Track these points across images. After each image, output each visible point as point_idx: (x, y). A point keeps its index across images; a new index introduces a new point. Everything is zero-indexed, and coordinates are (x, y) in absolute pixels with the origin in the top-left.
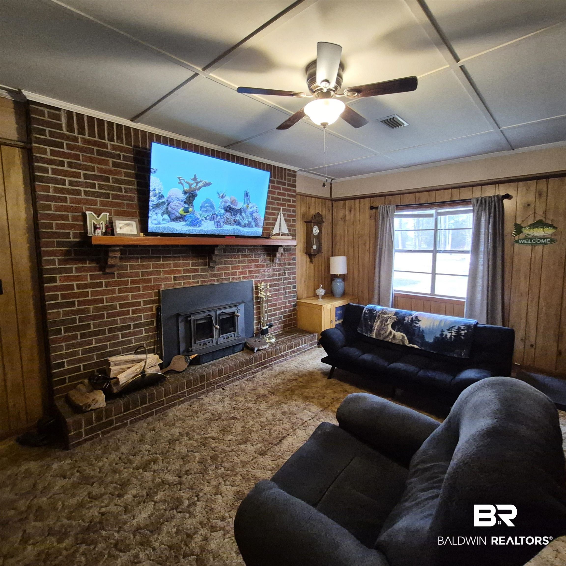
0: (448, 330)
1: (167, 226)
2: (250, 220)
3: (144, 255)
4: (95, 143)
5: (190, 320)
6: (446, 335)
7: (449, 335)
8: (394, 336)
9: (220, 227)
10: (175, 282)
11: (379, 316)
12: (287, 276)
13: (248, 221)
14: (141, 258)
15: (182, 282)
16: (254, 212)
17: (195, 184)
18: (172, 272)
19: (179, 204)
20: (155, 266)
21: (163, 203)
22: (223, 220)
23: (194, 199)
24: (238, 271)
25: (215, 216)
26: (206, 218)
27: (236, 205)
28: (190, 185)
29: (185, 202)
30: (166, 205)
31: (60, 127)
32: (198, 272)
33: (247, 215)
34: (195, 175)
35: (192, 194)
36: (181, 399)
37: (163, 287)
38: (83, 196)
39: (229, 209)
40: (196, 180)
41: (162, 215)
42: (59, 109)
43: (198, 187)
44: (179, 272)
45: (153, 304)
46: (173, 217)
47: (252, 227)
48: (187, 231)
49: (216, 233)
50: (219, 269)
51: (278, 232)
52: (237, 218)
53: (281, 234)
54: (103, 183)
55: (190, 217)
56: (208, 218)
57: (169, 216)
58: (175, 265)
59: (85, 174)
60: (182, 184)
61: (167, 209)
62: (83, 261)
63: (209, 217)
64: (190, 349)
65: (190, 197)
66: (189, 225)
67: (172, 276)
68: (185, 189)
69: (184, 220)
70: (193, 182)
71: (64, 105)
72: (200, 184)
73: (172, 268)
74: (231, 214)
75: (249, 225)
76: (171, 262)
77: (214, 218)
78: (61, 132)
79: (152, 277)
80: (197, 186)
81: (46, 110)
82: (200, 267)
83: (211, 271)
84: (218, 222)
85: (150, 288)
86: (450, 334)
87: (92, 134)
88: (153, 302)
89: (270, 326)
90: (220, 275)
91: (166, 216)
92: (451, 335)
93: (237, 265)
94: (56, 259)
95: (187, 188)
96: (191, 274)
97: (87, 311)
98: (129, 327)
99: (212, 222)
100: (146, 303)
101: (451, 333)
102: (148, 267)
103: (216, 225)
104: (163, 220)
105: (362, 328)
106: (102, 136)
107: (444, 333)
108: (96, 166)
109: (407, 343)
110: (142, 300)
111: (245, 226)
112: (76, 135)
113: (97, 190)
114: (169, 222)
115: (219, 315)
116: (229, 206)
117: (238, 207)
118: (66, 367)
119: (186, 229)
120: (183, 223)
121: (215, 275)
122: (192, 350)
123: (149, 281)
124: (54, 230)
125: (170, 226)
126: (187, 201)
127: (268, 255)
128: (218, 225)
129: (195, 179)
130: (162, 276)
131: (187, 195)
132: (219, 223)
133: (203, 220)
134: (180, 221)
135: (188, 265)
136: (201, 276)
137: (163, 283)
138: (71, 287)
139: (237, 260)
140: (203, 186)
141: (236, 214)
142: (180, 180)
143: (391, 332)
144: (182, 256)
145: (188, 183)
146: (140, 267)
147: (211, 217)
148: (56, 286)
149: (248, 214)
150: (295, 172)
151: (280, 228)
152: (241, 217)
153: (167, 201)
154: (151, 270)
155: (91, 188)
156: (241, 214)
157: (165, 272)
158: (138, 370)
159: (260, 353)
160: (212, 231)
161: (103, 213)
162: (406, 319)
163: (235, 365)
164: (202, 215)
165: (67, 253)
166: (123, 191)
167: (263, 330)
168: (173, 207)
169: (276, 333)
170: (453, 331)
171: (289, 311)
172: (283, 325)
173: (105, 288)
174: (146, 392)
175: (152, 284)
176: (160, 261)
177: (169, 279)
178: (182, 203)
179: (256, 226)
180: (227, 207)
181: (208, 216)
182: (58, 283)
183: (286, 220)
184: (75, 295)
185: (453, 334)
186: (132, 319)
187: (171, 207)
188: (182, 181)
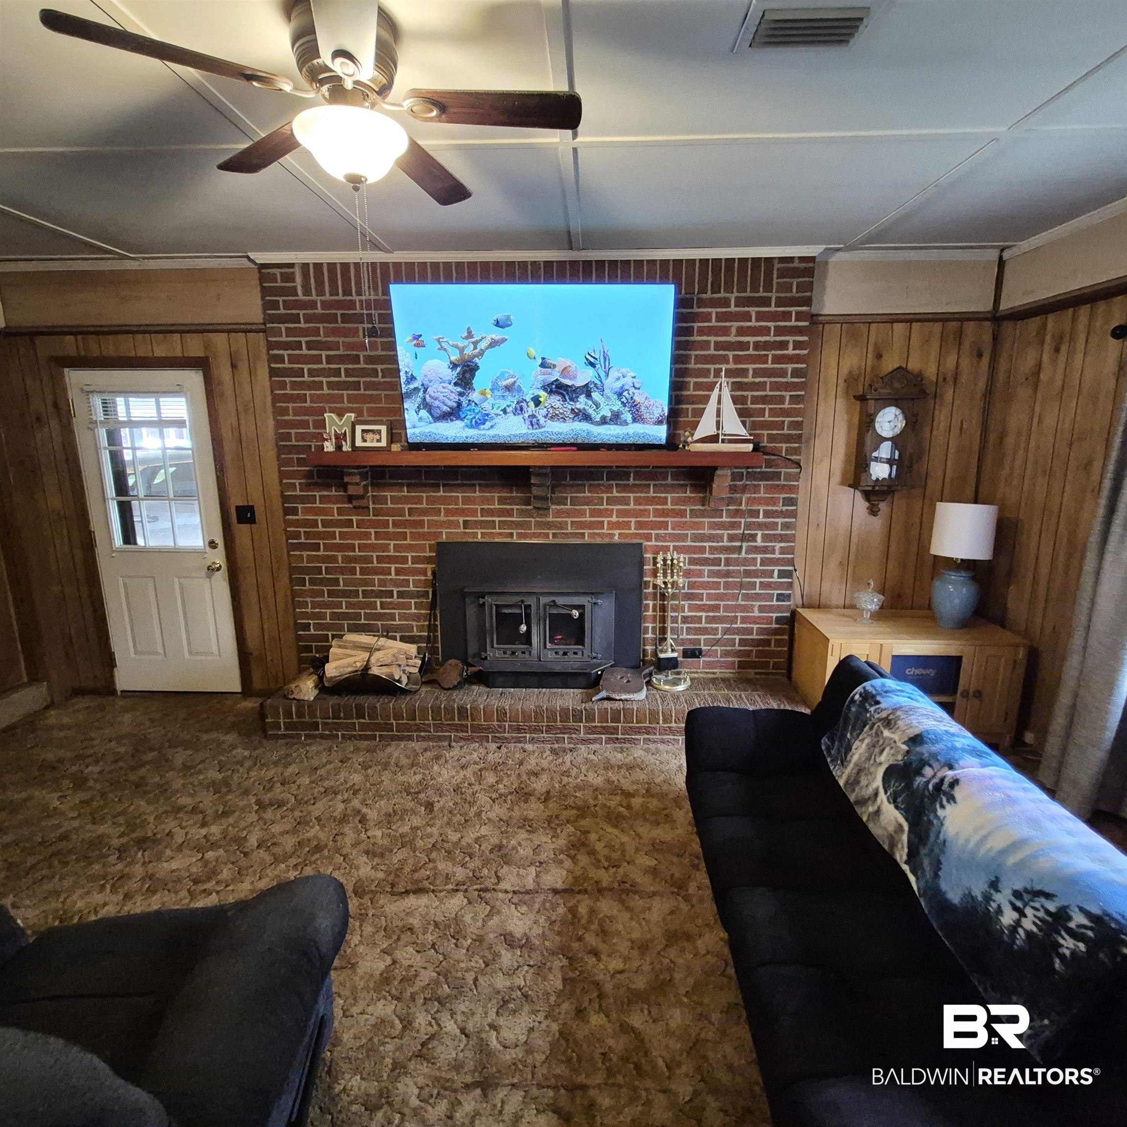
0: (1017, 894)
1: (427, 431)
2: (617, 406)
3: (413, 481)
4: (338, 305)
5: (484, 603)
6: (999, 910)
7: (1008, 917)
8: (878, 812)
9: (540, 428)
10: (467, 531)
11: (874, 724)
12: (759, 542)
13: (612, 411)
14: (408, 485)
15: (479, 531)
16: (626, 387)
17: (472, 347)
18: (462, 512)
19: (444, 388)
20: (430, 500)
21: (416, 389)
22: (544, 412)
23: (473, 376)
24: (606, 520)
25: (524, 404)
26: (505, 411)
27: (575, 378)
28: (462, 350)
29: (456, 384)
30: (421, 394)
31: (293, 292)
32: (511, 515)
33: (608, 397)
34: (469, 329)
35: (468, 366)
36: (423, 734)
37: (444, 537)
38: (326, 391)
39: (557, 388)
40: (472, 337)
41: (417, 412)
42: (291, 266)
43: (477, 351)
44: (474, 512)
45: (428, 563)
46: (437, 413)
47: (625, 423)
48: (467, 437)
49: (530, 440)
50: (559, 513)
51: (712, 431)
52: (579, 406)
53: (721, 437)
54: (351, 366)
55: (470, 410)
56: (508, 410)
57: (430, 412)
58: (466, 501)
59: (328, 357)
60: (445, 350)
61: (424, 399)
62: (328, 487)
63: (511, 409)
64: (483, 655)
65: (464, 373)
66: (472, 427)
67: (461, 520)
68: (453, 358)
69: (459, 418)
70: (466, 342)
71: (294, 257)
72: (482, 345)
73: (460, 506)
74: (564, 396)
75: (616, 418)
76: (460, 495)
77: (522, 409)
78: (296, 298)
79: (426, 518)
80: (475, 348)
81: (277, 271)
82: (515, 507)
83: (541, 516)
84: (533, 416)
85: (422, 536)
86: (1015, 915)
87: (334, 292)
88: (428, 560)
89: (692, 653)
90: (562, 526)
91: (424, 413)
92: (1018, 923)
93: (605, 506)
94: (297, 482)
95: (455, 356)
96: (497, 519)
97: (334, 559)
98: (390, 594)
99: (519, 418)
100: (416, 560)
101: (1022, 914)
102: (419, 500)
103: (528, 422)
104: (421, 419)
105: (833, 741)
106: (347, 292)
107: (997, 897)
108: (341, 340)
109: (901, 855)
110: (409, 555)
111: (604, 421)
112: (314, 297)
113: (343, 378)
114: (430, 423)
115: (545, 605)
116: (557, 380)
117: (579, 383)
118: (312, 632)
119: (464, 435)
120: (458, 424)
121: (549, 525)
122: (486, 658)
123: (421, 524)
124: (294, 443)
125: (434, 431)
126: (460, 382)
127: (696, 488)
128: (533, 422)
129: (470, 335)
130: (442, 518)
131: (459, 369)
132: (534, 420)
133: (497, 415)
134: (452, 420)
135: (490, 501)
136: (518, 525)
137: (444, 531)
138: (314, 524)
139: (605, 496)
140: (487, 348)
141: (577, 397)
142: (439, 342)
143: (876, 794)
144: (480, 485)
145: (456, 347)
146: (406, 500)
147: (516, 409)
148: (297, 520)
149: (610, 394)
150: (812, 259)
151: (718, 423)
152: (590, 403)
153: (423, 385)
154: (425, 506)
155: (334, 376)
156: (589, 396)
157: (448, 512)
158: (359, 664)
159: (607, 705)
160: (520, 436)
161: (347, 415)
162: (928, 771)
163: (536, 712)
164: (497, 406)
165: (309, 475)
166: (380, 374)
167: (659, 659)
168: (433, 394)
169: (714, 673)
170: (1029, 911)
171: (761, 631)
172: (737, 659)
173: (357, 530)
174: (367, 701)
175: (426, 530)
176: (439, 491)
177: (454, 524)
178: (451, 387)
179: (635, 420)
180: (552, 383)
181: (508, 406)
182: (300, 517)
183: (735, 400)
184: (319, 535)
185: (1028, 924)
186: (396, 583)
187: (430, 396)
188: (443, 344)
